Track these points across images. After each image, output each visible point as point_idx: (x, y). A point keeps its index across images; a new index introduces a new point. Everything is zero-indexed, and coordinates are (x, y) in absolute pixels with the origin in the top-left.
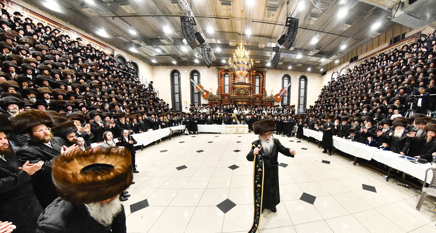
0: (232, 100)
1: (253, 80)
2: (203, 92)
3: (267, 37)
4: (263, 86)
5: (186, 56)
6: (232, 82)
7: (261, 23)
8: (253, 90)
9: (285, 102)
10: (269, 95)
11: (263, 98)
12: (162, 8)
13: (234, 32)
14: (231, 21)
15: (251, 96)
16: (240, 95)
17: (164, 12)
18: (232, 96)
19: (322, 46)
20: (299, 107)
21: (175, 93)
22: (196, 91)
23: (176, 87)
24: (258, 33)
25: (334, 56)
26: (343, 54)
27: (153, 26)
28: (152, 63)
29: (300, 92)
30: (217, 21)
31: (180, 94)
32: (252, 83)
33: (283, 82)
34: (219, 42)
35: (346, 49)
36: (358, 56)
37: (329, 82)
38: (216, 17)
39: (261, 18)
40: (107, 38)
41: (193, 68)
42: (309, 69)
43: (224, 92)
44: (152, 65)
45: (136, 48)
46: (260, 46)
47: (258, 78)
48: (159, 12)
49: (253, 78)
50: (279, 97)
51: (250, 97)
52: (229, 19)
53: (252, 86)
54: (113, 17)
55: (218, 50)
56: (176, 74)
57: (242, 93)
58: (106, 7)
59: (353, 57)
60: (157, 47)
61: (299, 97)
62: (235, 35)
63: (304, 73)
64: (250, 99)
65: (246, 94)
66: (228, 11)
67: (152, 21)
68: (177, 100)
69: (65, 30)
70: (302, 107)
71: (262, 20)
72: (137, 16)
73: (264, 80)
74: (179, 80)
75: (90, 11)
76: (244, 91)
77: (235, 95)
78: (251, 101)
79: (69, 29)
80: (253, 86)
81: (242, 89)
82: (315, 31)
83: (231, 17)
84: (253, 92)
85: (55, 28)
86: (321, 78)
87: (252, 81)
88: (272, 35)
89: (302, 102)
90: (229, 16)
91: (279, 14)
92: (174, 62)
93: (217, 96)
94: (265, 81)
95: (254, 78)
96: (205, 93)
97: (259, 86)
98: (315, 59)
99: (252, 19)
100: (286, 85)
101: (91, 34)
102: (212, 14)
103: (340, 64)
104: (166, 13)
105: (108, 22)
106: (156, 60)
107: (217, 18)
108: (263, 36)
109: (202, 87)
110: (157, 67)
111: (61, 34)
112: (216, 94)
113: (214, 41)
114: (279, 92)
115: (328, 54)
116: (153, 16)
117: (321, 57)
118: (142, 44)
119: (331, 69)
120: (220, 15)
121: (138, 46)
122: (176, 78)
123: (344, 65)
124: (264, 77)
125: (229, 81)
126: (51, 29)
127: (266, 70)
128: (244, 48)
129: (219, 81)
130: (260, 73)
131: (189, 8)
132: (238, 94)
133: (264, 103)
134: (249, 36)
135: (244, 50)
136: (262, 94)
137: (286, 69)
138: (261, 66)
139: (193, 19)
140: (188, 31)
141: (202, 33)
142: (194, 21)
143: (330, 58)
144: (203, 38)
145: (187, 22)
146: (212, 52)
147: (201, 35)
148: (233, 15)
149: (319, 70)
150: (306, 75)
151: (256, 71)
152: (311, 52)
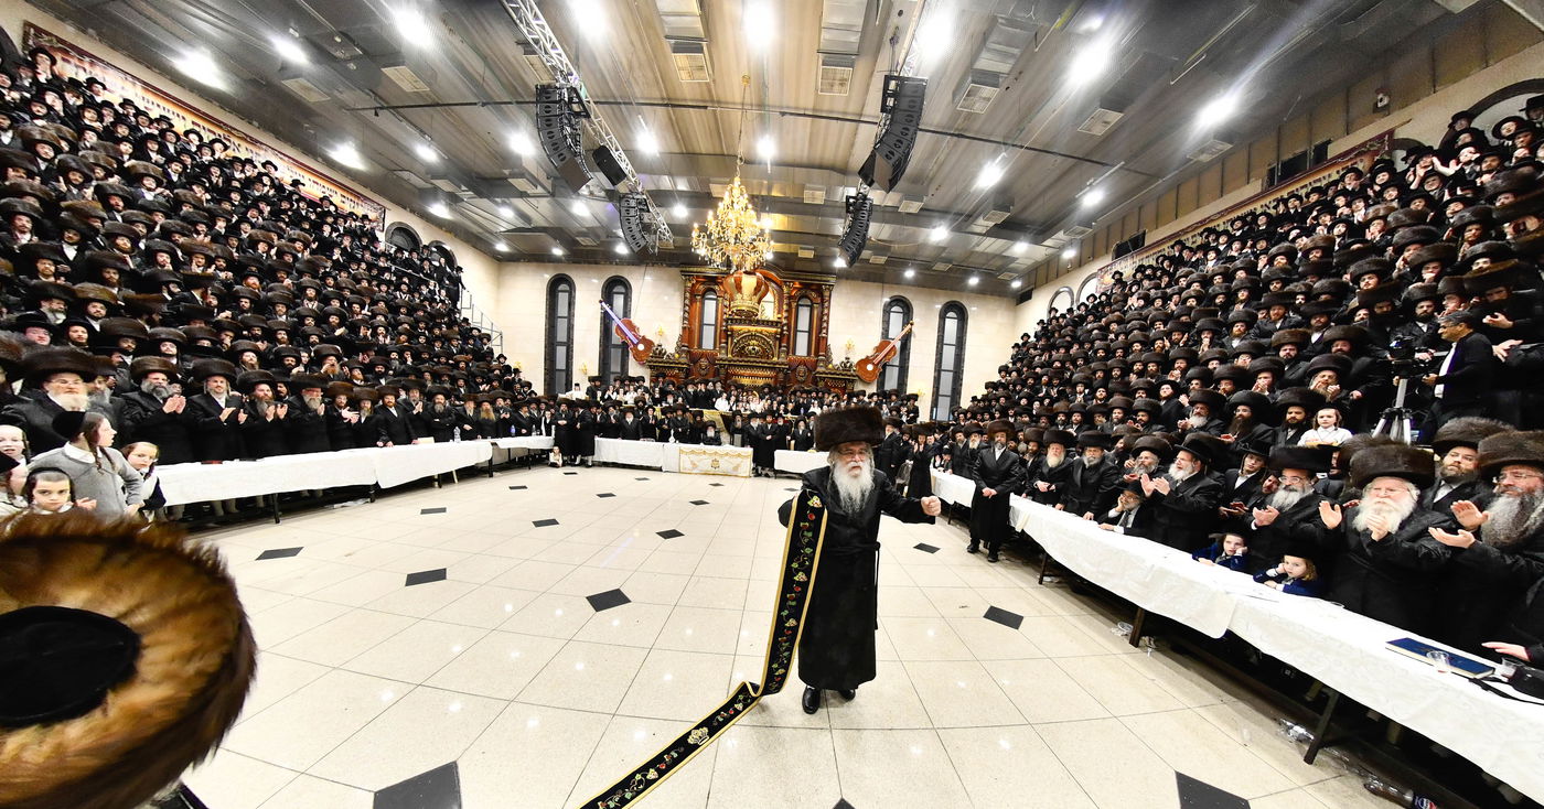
0: (722, 371)
1: (789, 311)
2: (636, 341)
3: (832, 168)
4: (820, 332)
5: (591, 232)
6: (725, 317)
7: (810, 119)
8: (788, 343)
9: (891, 383)
10: (837, 359)
11: (819, 369)
12: (507, 78)
13: (726, 153)
14: (714, 114)
15: (780, 359)
16: (747, 356)
17: (512, 90)
18: (721, 359)
19: (1016, 200)
20: (935, 404)
21: (556, 342)
22: (616, 339)
23: (562, 326)
24: (801, 152)
25: (1061, 234)
26: (1090, 226)
27: (488, 138)
28: (499, 253)
29: (941, 354)
30: (670, 119)
31: (569, 345)
32: (785, 321)
33: (886, 322)
34: (682, 185)
35: (1103, 210)
36: (1144, 234)
37: (1042, 321)
38: (666, 102)
39: (807, 102)
41: (612, 272)
42: (974, 281)
43: (700, 346)
44: (499, 260)
45: (449, 205)
46: (809, 198)
47: (807, 306)
48: (499, 93)
49: (789, 305)
50: (870, 367)
51: (777, 363)
52: (706, 107)
53: (785, 328)
54: (375, 108)
55: (680, 212)
56: (562, 287)
57: (754, 349)
58: (347, 74)
59: (1126, 238)
60: (504, 203)
61: (938, 370)
62: (727, 162)
63: (956, 293)
64: (780, 370)
65: (765, 354)
66: (697, 74)
67: (483, 117)
68: (561, 364)
69: (244, 145)
70: (944, 403)
71: (814, 110)
72: (438, 105)
73: (826, 311)
74: (571, 304)
75: (304, 87)
76: (758, 346)
77: (730, 356)
78: (781, 375)
79: (257, 142)
80: (789, 330)
81: (753, 336)
82: (994, 145)
83: (712, 101)
84: (788, 347)
85: (212, 137)
86: (1015, 311)
87: (785, 314)
89: (946, 387)
90: (707, 98)
91: (868, 85)
92: (558, 252)
93: (677, 356)
94: (828, 315)
95: (794, 305)
96: (641, 347)
97: (810, 332)
98: (991, 245)
99: (782, 107)
100: (896, 331)
101: (320, 159)
102: (655, 94)
103: (1080, 263)
104: (519, 94)
105: (367, 124)
106: (508, 245)
107: (671, 104)
108: (821, 167)
109: (632, 328)
110: (511, 267)
111: (230, 153)
112: (673, 351)
113: (666, 183)
114: (870, 352)
115: (1041, 232)
116: (484, 105)
117: (1014, 239)
118: (466, 194)
119: (1047, 281)
120: (679, 95)
121: (453, 200)
122: (563, 298)
123: (1094, 267)
124: (826, 304)
125: (717, 311)
126: (201, 139)
127: (832, 280)
128: (746, 196)
129: (685, 311)
130: (813, 290)
131: (565, 60)
132: (741, 352)
133: (821, 384)
134: (772, 165)
135: (744, 201)
136: (817, 355)
137: (898, 281)
138: (816, 267)
139: (578, 96)
140: (556, 130)
141: (621, 151)
142: (581, 102)
143: (1046, 243)
144: (623, 166)
145: (556, 102)
146: (659, 217)
147: (615, 155)
148: (718, 93)
149: (1006, 284)
150: (964, 302)
151: (800, 284)
152: (981, 221)
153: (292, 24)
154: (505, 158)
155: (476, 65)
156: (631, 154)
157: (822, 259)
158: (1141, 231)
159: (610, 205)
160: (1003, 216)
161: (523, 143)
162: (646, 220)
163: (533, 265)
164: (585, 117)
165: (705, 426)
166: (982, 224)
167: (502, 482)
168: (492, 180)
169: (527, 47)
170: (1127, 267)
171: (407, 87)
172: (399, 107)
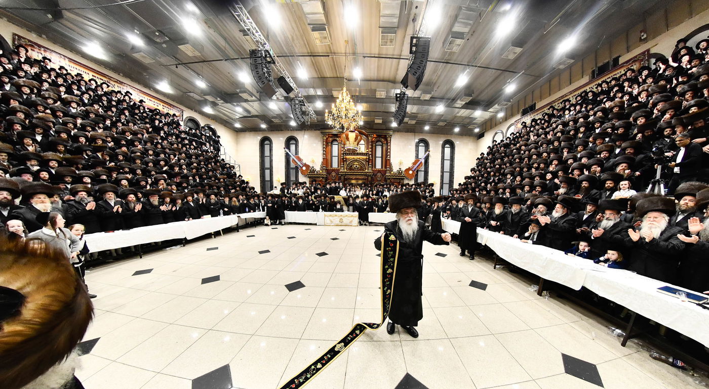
0: (342, 178)
1: (372, 148)
2: (301, 165)
3: (389, 81)
4: (387, 157)
5: (278, 116)
6: (342, 152)
7: (377, 59)
8: (372, 163)
9: (421, 179)
10: (395, 169)
11: (387, 174)
12: (237, 48)
13: (339, 76)
14: (333, 58)
15: (368, 170)
16: (353, 170)
17: (239, 53)
18: (341, 172)
19: (475, 91)
20: (442, 188)
21: (265, 168)
22: (292, 165)
23: (267, 160)
24: (373, 74)
25: (496, 106)
26: (510, 101)
27: (229, 75)
28: (237, 128)
29: (443, 164)
30: (313, 62)
31: (271, 169)
32: (370, 153)
33: (417, 151)
34: (319, 92)
35: (515, 93)
36: (535, 104)
37: (489, 147)
38: (310, 54)
39: (375, 51)
40: (172, 94)
41: (289, 134)
42: (457, 130)
43: (331, 166)
44: (237, 131)
45: (212, 107)
46: (378, 95)
47: (380, 145)
48: (233, 55)
49: (372, 145)
50: (411, 172)
51: (368, 173)
52: (328, 56)
53: (370, 156)
54: (176, 65)
55: (319, 105)
56: (267, 142)
57: (356, 167)
58: (163, 50)
59: (527, 106)
60: (238, 105)
61: (443, 172)
62: (340, 81)
63: (449, 135)
64: (368, 176)
65: (362, 169)
66: (324, 41)
67: (226, 66)
68: (267, 178)
69: (116, 84)
70: (446, 187)
71: (379, 54)
72: (205, 61)
73: (389, 147)
74: (271, 150)
75: (143, 57)
76: (359, 165)
77: (345, 170)
78: (370, 178)
79: (122, 83)
80: (372, 157)
81: (356, 161)
82: (464, 66)
83: (331, 53)
84: (372, 165)
85: (102, 82)
86: (477, 143)
87: (370, 150)
88: (395, 78)
89: (446, 180)
90: (329, 52)
91: (403, 42)
92: (264, 126)
93: (321, 171)
94: (390, 149)
95: (374, 145)
96: (304, 168)
97: (382, 157)
98: (464, 113)
99: (363, 54)
100: (422, 155)
101: (152, 89)
102: (305, 51)
103: (506, 119)
104: (242, 54)
106: (240, 124)
107: (312, 55)
108: (383, 81)
109: (300, 160)
110: (242, 134)
111: (110, 88)
112: (319, 170)
113: (312, 92)
114: (410, 165)
115: (487, 105)
116: (226, 60)
117: (474, 109)
118: (220, 102)
119: (491, 128)
120: (316, 52)
121: (214, 105)
122: (267, 148)
123: (513, 120)
124: (389, 144)
125: (338, 150)
126: (96, 83)
127: (391, 133)
128: (349, 96)
129: (324, 151)
130: (382, 138)
131: (262, 37)
132: (351, 168)
133: (389, 181)
134: (360, 81)
135: (348, 98)
136: (386, 168)
137: (421, 131)
138: (383, 127)
139: (269, 54)
140: (260, 70)
141: (290, 78)
142: (271, 56)
143: (490, 110)
144: (291, 85)
145: (259, 57)
146: (309, 108)
147: (288, 80)
148: (334, 49)
149: (472, 130)
150: (453, 140)
151: (376, 135)
152: (459, 102)
153: (136, 28)
154: (237, 84)
155: (222, 43)
156: (295, 79)
157: (386, 123)
158: (534, 102)
159: (287, 103)
160: (469, 99)
161: (245, 77)
162: (303, 109)
163: (252, 133)
164: (273, 63)
165: (335, 203)
166: (459, 103)
167: (243, 234)
168: (231, 95)
169: (245, 32)
170: (528, 120)
171: (190, 54)
172: (187, 63)
